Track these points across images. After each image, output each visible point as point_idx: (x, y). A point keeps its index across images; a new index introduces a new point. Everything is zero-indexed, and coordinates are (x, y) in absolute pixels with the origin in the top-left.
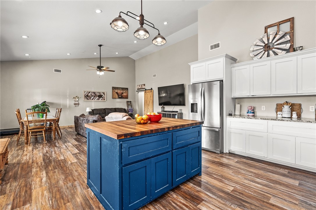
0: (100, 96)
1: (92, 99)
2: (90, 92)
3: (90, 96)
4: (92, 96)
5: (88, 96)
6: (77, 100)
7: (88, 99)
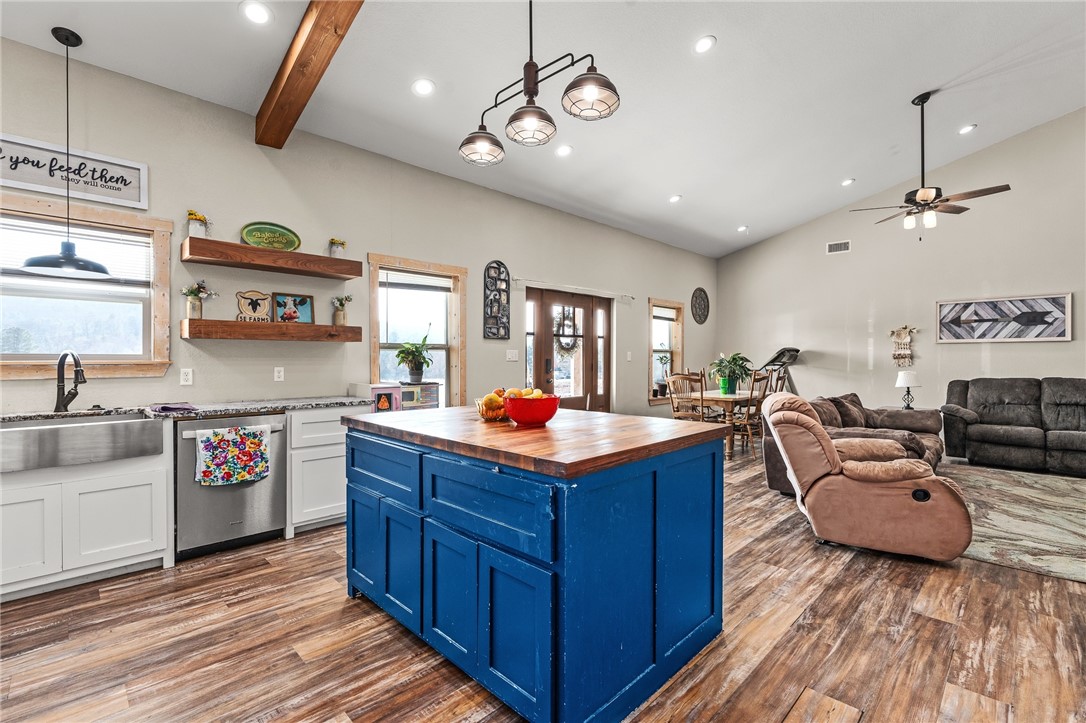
0: (1032, 318)
1: (983, 335)
2: (967, 306)
3: (968, 322)
4: (982, 321)
5: (957, 321)
6: (908, 339)
7: (958, 336)
